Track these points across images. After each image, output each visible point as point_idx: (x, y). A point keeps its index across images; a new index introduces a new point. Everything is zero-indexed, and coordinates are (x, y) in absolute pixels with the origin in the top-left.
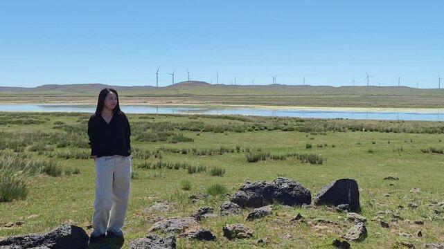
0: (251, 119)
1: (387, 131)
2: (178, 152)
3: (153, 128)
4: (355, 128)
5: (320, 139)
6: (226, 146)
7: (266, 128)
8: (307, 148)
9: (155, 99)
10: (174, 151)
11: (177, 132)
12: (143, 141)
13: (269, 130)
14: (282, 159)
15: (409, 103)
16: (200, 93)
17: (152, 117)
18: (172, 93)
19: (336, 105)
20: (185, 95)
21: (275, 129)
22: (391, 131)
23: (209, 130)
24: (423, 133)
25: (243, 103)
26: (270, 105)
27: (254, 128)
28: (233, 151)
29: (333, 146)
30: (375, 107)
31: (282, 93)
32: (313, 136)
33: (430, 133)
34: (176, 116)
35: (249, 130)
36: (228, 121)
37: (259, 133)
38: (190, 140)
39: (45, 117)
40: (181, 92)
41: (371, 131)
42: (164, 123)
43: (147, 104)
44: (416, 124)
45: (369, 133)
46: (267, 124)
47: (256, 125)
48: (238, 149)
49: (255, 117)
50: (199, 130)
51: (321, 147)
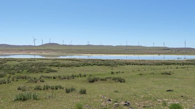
0: (81, 60)
1: (141, 65)
2: (51, 78)
3: (35, 66)
4: (128, 63)
5: (115, 70)
6: (75, 74)
7: (90, 64)
8: (112, 73)
9: (34, 51)
10: (49, 78)
11: (48, 67)
12: (31, 72)
13: (91, 65)
14: (105, 80)
16: (55, 49)
17: (34, 60)
18: (42, 48)
21: (94, 65)
22: (142, 65)
23: (64, 66)
24: (155, 65)
25: (75, 53)
27: (84, 64)
28: (78, 77)
29: (123, 72)
30: (131, 54)
31: (92, 49)
32: (112, 68)
34: (45, 59)
35: (83, 66)
36: (71, 61)
37: (87, 67)
38: (56, 71)
40: (47, 48)
41: (134, 65)
42: (40, 63)
43: (30, 54)
44: (150, 61)
45: (133, 65)
46: (89, 62)
48: (80, 75)
49: (84, 59)
50: (59, 66)
51: (118, 73)
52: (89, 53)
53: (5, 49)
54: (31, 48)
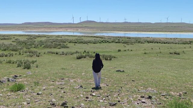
1: (165, 43)
3: (57, 42)
7: (108, 42)
8: (119, 51)
9: (72, 29)
10: (53, 53)
13: (109, 42)
15: (184, 30)
19: (150, 31)
20: (85, 27)
21: (112, 42)
22: (167, 43)
23: (81, 42)
24: (181, 44)
25: (109, 31)
26: (121, 31)
27: (102, 41)
29: (131, 51)
30: (168, 32)
33: (184, 44)
35: (100, 43)
36: (95, 38)
38: (68, 47)
44: (181, 39)
45: (156, 44)
48: (85, 52)
51: (126, 51)
52: (124, 30)
53: (48, 27)
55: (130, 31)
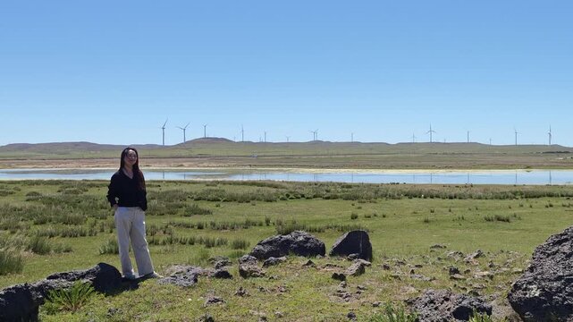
0: (283, 184)
1: (451, 198)
2: (192, 227)
3: (160, 198)
4: (413, 193)
5: (368, 208)
6: (253, 219)
7: (303, 196)
8: (352, 218)
9: (161, 162)
10: (188, 226)
11: (191, 203)
13: (308, 198)
14: (319, 232)
15: (481, 163)
16: (219, 154)
17: (158, 184)
18: (183, 153)
19: (391, 167)
20: (201, 156)
21: (315, 197)
22: (455, 197)
23: (232, 199)
24: (492, 199)
25: (275, 166)
26: (310, 167)
27: (288, 196)
28: (261, 225)
29: (384, 216)
30: (440, 168)
31: (326, 152)
32: (360, 205)
34: (189, 183)
35: (283, 199)
36: (256, 188)
37: (296, 202)
38: (208, 212)
39: (14, 186)
40: (196, 152)
41: (432, 197)
42: (174, 191)
43: (151, 168)
44: (486, 188)
45: (429, 200)
46: (305, 191)
47: (291, 192)
48: (268, 222)
49: (291, 182)
50: (219, 200)
51: (369, 217)
52: (318, 164)
54: (152, 153)
55: (334, 167)
